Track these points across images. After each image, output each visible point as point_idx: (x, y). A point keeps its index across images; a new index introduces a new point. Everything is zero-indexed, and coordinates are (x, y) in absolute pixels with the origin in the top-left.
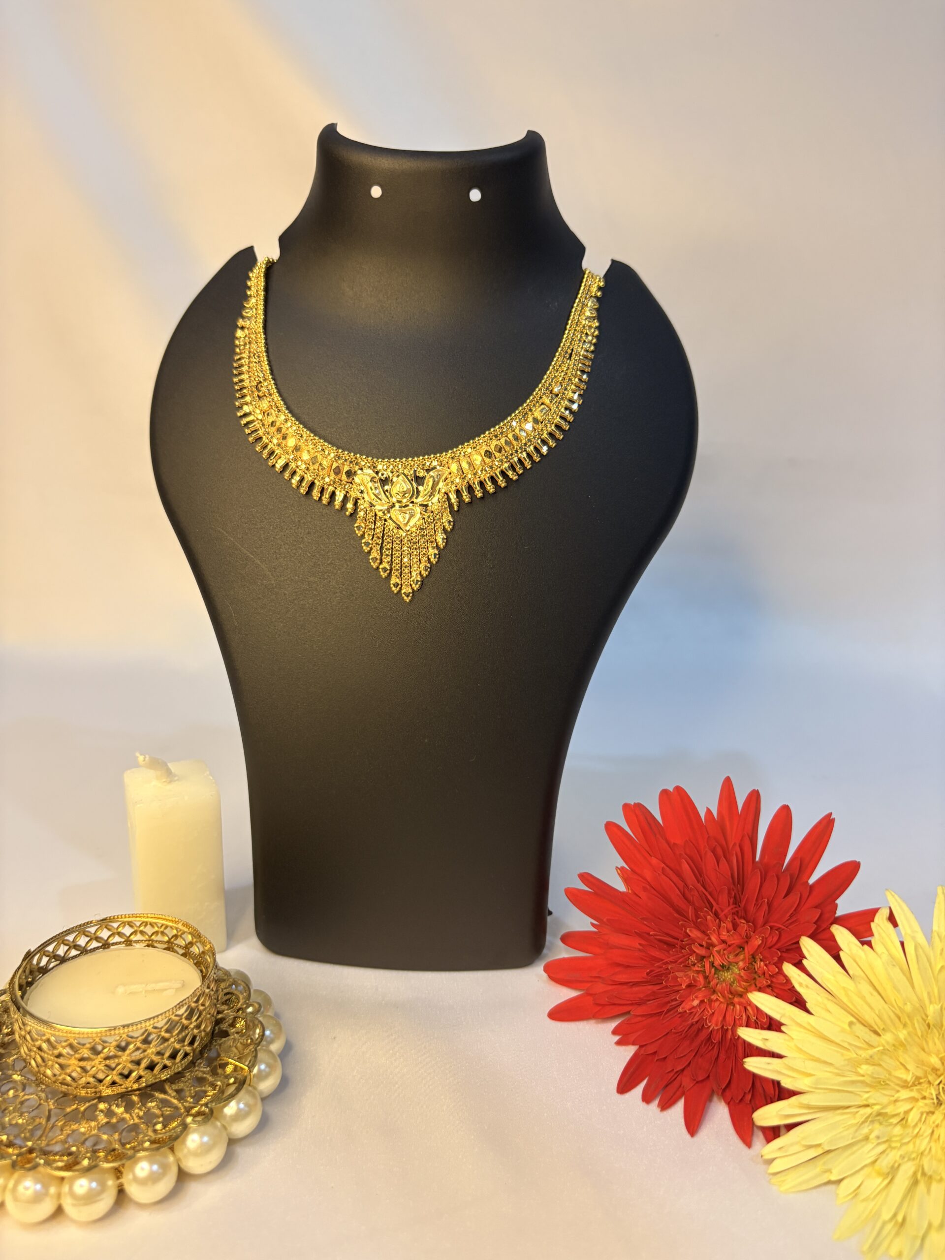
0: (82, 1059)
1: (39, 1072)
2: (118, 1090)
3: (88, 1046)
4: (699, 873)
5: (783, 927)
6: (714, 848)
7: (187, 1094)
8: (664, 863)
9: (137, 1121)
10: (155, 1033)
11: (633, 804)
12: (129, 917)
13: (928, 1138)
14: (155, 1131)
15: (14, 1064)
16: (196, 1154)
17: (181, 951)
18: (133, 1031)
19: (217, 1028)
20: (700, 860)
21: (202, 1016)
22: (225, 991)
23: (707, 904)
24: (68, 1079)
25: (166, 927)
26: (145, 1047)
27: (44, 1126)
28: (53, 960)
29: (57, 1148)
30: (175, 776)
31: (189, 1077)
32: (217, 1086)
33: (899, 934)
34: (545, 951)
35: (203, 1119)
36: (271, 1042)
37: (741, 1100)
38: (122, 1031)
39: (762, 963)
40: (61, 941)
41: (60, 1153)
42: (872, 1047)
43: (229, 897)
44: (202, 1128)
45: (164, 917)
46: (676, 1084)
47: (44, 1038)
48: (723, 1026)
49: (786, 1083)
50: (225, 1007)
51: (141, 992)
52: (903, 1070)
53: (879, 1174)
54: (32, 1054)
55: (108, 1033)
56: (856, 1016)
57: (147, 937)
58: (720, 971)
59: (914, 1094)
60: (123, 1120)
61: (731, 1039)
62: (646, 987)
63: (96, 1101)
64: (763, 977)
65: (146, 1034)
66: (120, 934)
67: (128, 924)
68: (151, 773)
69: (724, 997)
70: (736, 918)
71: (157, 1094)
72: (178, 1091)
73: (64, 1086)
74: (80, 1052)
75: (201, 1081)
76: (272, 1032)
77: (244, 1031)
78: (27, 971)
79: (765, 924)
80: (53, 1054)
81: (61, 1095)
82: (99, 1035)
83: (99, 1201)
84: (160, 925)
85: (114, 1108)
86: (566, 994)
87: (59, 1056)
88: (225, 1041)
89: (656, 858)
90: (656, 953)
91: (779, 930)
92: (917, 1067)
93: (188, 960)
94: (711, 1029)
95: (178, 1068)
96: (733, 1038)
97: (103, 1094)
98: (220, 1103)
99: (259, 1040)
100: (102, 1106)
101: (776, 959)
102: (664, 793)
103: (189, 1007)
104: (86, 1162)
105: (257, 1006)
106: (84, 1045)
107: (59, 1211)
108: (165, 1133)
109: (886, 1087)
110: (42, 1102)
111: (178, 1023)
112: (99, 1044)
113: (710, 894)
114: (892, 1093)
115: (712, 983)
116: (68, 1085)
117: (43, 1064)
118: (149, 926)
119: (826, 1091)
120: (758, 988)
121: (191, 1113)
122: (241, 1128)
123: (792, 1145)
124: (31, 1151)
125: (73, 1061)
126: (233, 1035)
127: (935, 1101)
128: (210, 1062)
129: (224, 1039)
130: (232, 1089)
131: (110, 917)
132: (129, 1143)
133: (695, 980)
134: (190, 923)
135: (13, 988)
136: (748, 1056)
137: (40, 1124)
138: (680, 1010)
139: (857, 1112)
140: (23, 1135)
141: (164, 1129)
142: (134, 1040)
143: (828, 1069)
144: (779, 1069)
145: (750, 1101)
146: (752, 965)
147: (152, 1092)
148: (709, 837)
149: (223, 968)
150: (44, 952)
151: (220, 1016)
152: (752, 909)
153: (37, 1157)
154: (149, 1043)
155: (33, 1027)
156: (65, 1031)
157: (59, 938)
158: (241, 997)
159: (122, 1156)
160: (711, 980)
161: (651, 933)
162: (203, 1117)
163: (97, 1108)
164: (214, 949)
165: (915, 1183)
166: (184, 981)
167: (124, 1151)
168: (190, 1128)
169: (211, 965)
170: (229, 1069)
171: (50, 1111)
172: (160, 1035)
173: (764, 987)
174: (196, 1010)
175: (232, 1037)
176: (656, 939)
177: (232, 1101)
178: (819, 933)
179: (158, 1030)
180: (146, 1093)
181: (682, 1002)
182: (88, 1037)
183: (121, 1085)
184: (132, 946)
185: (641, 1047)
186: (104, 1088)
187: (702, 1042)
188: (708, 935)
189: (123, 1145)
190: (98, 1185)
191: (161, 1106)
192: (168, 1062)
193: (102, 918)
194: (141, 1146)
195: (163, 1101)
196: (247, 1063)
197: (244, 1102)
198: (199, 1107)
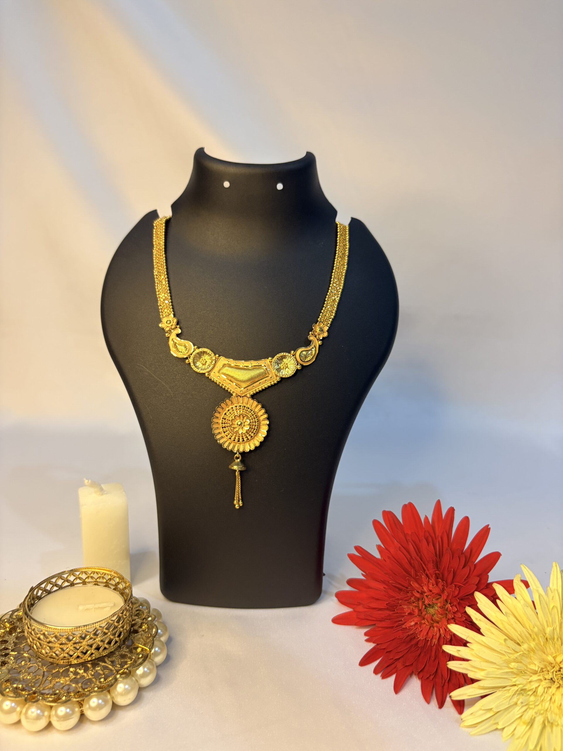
0: (61, 644)
1: (38, 651)
2: (80, 661)
3: (65, 637)
7: (117, 663)
9: (90, 677)
10: (100, 630)
12: (85, 569)
14: (100, 682)
15: (24, 648)
16: (122, 694)
17: (113, 587)
19: (132, 629)
21: (125, 621)
22: (137, 609)
23: (422, 569)
24: (54, 655)
25: (105, 574)
26: (95, 637)
27: (41, 680)
28: (44, 592)
29: (49, 691)
30: (105, 491)
31: (118, 654)
32: (132, 659)
35: (125, 676)
36: (161, 636)
38: (83, 628)
39: (449, 605)
40: (49, 582)
41: (50, 694)
42: (517, 652)
44: (125, 680)
45: (104, 569)
47: (42, 633)
50: (136, 617)
51: (92, 608)
54: (35, 642)
55: (76, 630)
56: (507, 635)
57: (94, 580)
58: (428, 607)
60: (83, 677)
63: (68, 667)
65: (96, 630)
66: (80, 578)
67: (85, 573)
68: (92, 490)
71: (101, 663)
72: (112, 661)
73: (51, 659)
74: (61, 640)
75: (124, 656)
76: (162, 631)
77: (147, 630)
78: (31, 598)
79: (452, 583)
80: (46, 641)
81: (50, 664)
82: (71, 631)
83: (71, 718)
84: (101, 573)
85: (78, 670)
87: (49, 642)
88: (137, 635)
90: (392, 593)
91: (460, 587)
93: (117, 592)
95: (112, 649)
97: (72, 663)
98: (134, 667)
99: (155, 634)
100: (72, 669)
103: (118, 615)
104: (64, 698)
105: (153, 617)
106: (63, 636)
107: (49, 725)
108: (106, 683)
110: (40, 667)
111: (112, 624)
112: (71, 635)
113: (424, 563)
116: (54, 658)
117: (40, 647)
118: (95, 574)
121: (119, 673)
122: (146, 682)
124: (34, 693)
125: (57, 645)
128: (128, 647)
129: (136, 634)
130: (141, 660)
131: (75, 569)
132: (87, 688)
134: (118, 572)
135: (24, 607)
137: (39, 678)
140: (30, 685)
141: (105, 681)
142: (89, 633)
146: (445, 606)
147: (98, 662)
148: (425, 531)
149: (135, 597)
150: (40, 588)
151: (133, 622)
154: (97, 635)
155: (36, 627)
156: (53, 629)
157: (48, 580)
158: (145, 612)
159: (83, 695)
162: (125, 675)
163: (69, 670)
164: (131, 586)
166: (114, 602)
167: (84, 692)
168: (119, 680)
169: (129, 595)
170: (139, 650)
171: (44, 672)
172: (103, 631)
174: (122, 618)
175: (141, 633)
177: (140, 667)
179: (102, 628)
180: (95, 663)
182: (65, 632)
183: (82, 658)
184: (86, 584)
185: (378, 644)
186: (73, 659)
188: (422, 586)
189: (84, 689)
190: (70, 710)
191: (103, 669)
192: (107, 646)
193: (70, 570)
194: (93, 690)
195: (103, 666)
196: (148, 647)
197: (147, 667)
198: (123, 669)
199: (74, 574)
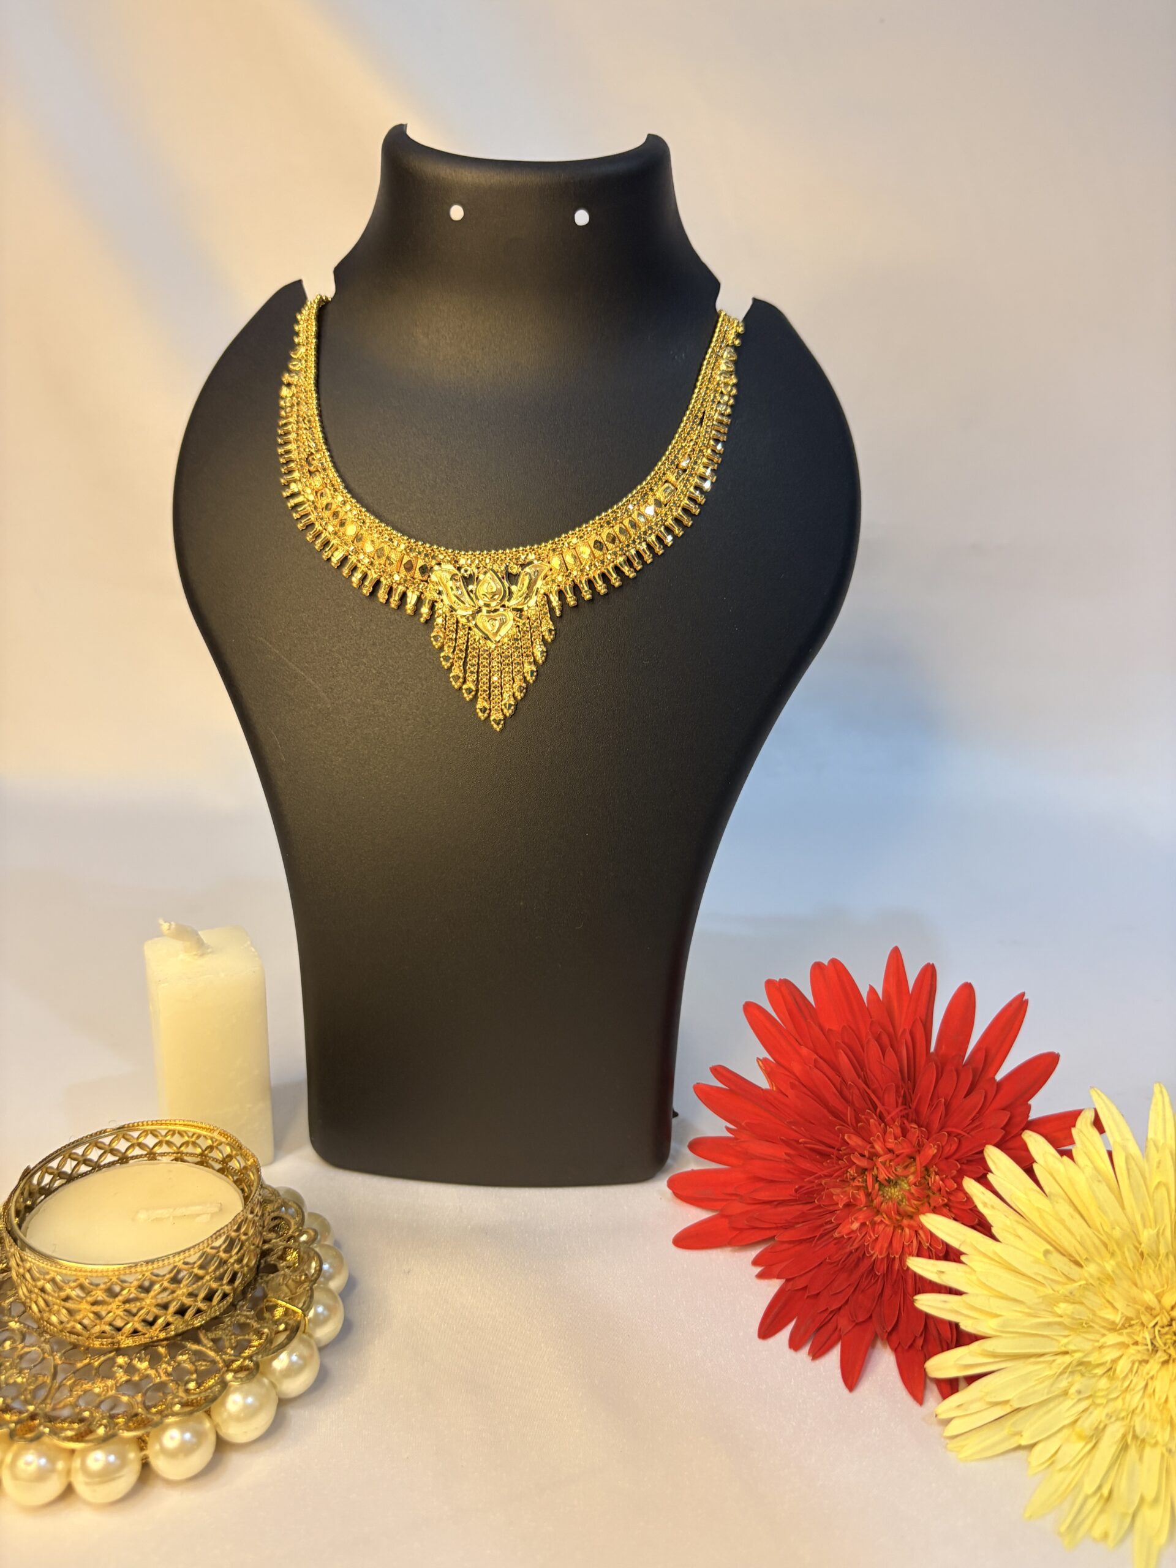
0: (94, 1303)
1: (42, 1318)
2: (141, 1340)
3: (102, 1286)
4: (859, 1066)
5: (964, 1134)
6: (879, 1034)
7: (227, 1344)
8: (817, 1054)
9: (164, 1378)
10: (186, 1270)
11: (778, 980)
12: (152, 1124)
13: (1141, 1392)
14: (187, 1391)
15: (10, 1309)
16: (238, 1419)
17: (218, 1166)
18: (158, 1268)
19: (263, 1262)
20: (861, 1050)
21: (245, 1248)
22: (273, 1215)
23: (871, 1106)
24: (79, 1327)
25: (199, 1137)
26: (174, 1287)
27: (49, 1386)
28: (58, 1178)
29: (66, 1413)
30: (208, 947)
31: (229, 1323)
32: (263, 1333)
33: (1106, 1142)
34: (669, 1161)
35: (247, 1376)
36: (330, 1277)
37: (911, 1346)
38: (144, 1268)
39: (937, 1177)
40: (67, 1155)
41: (69, 1420)
42: (1074, 1281)
43: (276, 1096)
44: (246, 1387)
45: (195, 1124)
46: (830, 1327)
47: (48, 1277)
48: (889, 1254)
49: (967, 1326)
50: (272, 1235)
51: (169, 1217)
52: (1110, 1310)
53: (1080, 1437)
54: (34, 1296)
55: (128, 1271)
56: (1053, 1243)
57: (175, 1148)
58: (885, 1186)
59: (1124, 1339)
60: (148, 1376)
61: (898, 1270)
62: (793, 1207)
63: (113, 1354)
64: (938, 1194)
65: (175, 1271)
66: (141, 1146)
67: (152, 1133)
68: (178, 945)
69: (890, 1218)
70: (905, 1121)
71: (189, 1345)
72: (214, 1341)
73: (73, 1336)
74: (93, 1293)
75: (243, 1327)
76: (331, 1266)
77: (297, 1265)
78: (26, 1193)
79: (941, 1129)
80: (59, 1296)
81: (71, 1347)
82: (117, 1273)
83: (120, 1477)
84: (190, 1135)
85: (136, 1362)
86: (695, 1215)
87: (67, 1299)
88: (273, 1277)
89: (807, 1047)
90: (806, 1165)
91: (959, 1137)
92: (1128, 1305)
93: (225, 1178)
94: (874, 1258)
95: (215, 1311)
96: (901, 1271)
97: (122, 1346)
98: (267, 1355)
99: (315, 1275)
100: (121, 1360)
101: (954, 1172)
102: (817, 967)
103: (228, 1237)
104: (101, 1431)
105: (312, 1233)
106: (97, 1285)
107: (69, 1491)
108: (200, 1393)
109: (1090, 1329)
110: (46, 1355)
111: (214, 1256)
112: (117, 1284)
113: (874, 1092)
114: (1098, 1337)
115: (875, 1202)
117: (47, 1309)
118: (177, 1135)
119: (1015, 1335)
120: (932, 1207)
121: (231, 1367)
122: (294, 1386)
123: (972, 1402)
124: (33, 1417)
125: (84, 1306)
126: (284, 1270)
127: (1150, 1347)
128: (255, 1303)
129: (272, 1275)
130: (282, 1338)
131: (129, 1124)
132: (155, 1406)
133: (854, 1198)
134: (228, 1131)
135: (8, 1214)
136: (919, 1293)
137: (44, 1383)
138: (836, 1235)
139: (1054, 1361)
140: (23, 1397)
141: (198, 1388)
142: (160, 1278)
143: (1018, 1309)
144: (958, 1310)
145: (922, 1347)
146: (925, 1179)
147: (183, 1343)
148: (872, 1021)
149: (269, 1186)
150: (47, 1168)
151: (266, 1246)
152: (925, 1110)
153: (40, 1424)
154: (179, 1282)
155: (34, 1264)
156: (74, 1269)
157: (65, 1152)
158: (293, 1222)
159: (146, 1422)
160: (874, 1197)
161: (801, 1140)
162: (246, 1373)
163: (115, 1363)
164: (259, 1164)
165: (1125, 1448)
166: (221, 1204)
167: (149, 1416)
168: (231, 1386)
169: (255, 1184)
170: (279, 1313)
171: (56, 1367)
172: (192, 1272)
173: (940, 1207)
174: (237, 1241)
175: (282, 1272)
176: (806, 1147)
177: (282, 1352)
178: (1008, 1140)
179: (190, 1266)
180: (176, 1343)
181: (840, 1224)
182: (103, 1276)
183: (144, 1334)
184: (155, 1159)
185: (788, 1280)
186: (124, 1337)
187: (863, 1275)
188: (870, 1143)
189: (148, 1408)
190: (117, 1458)
191: (194, 1360)
192: (202, 1306)
193: (118, 1127)
194: (169, 1410)
195: (197, 1353)
196: (300, 1305)
197: (297, 1353)
198: (242, 1360)
199: (126, 1136)
